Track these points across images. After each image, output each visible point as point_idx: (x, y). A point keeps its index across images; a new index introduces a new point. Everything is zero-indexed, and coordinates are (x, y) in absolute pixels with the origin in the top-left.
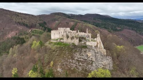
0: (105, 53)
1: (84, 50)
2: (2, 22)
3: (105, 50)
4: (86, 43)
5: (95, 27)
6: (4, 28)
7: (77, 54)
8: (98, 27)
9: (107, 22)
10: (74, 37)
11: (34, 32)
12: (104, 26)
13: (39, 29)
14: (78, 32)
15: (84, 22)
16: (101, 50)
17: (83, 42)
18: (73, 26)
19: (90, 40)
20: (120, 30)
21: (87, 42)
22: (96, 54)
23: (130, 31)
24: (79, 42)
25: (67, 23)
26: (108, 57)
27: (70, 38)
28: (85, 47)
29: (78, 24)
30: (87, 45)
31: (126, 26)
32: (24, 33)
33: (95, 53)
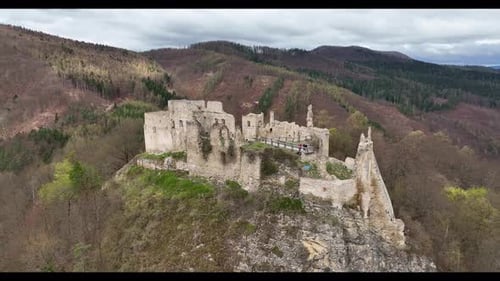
0: (400, 238)
1: (285, 221)
2: (13, 74)
3: (400, 225)
4: (297, 183)
5: (351, 93)
6: (16, 96)
7: (247, 245)
8: (361, 94)
9: (396, 78)
10: (238, 152)
11: (125, 110)
12: (383, 91)
13: (145, 101)
14: (272, 119)
15: (310, 75)
16: (378, 223)
17: (282, 180)
18: (269, 89)
19: (322, 167)
20: (445, 107)
21: (303, 180)
22: (351, 245)
23: (484, 110)
24: (262, 178)
25: (247, 78)
26: (415, 261)
27: (218, 156)
28: (294, 205)
29: (288, 83)
30: (304, 196)
31: (467, 91)
32: (85, 117)
33: (347, 241)
